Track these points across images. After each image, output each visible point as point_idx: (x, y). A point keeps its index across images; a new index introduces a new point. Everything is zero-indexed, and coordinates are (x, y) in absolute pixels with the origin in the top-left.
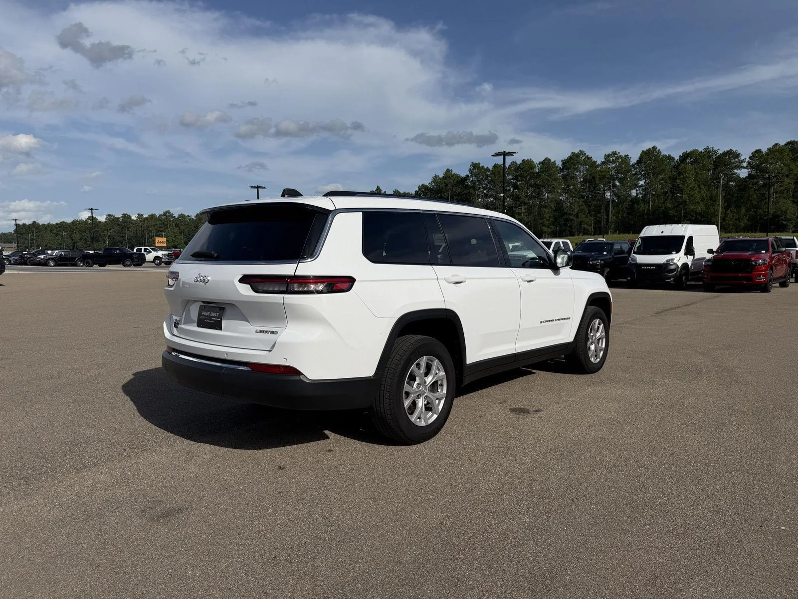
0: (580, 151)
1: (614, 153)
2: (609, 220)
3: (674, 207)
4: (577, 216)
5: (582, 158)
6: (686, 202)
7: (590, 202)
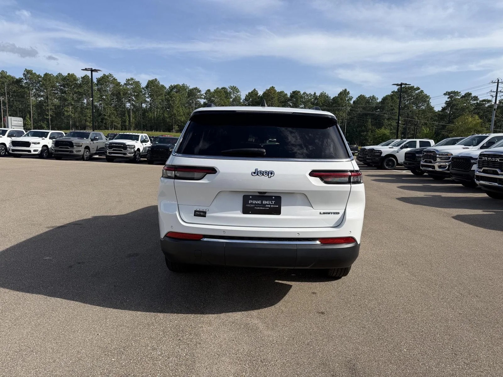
0: (110, 74)
1: (132, 79)
2: (130, 121)
3: (169, 117)
4: (109, 116)
5: (111, 78)
6: (175, 114)
7: (118, 108)
